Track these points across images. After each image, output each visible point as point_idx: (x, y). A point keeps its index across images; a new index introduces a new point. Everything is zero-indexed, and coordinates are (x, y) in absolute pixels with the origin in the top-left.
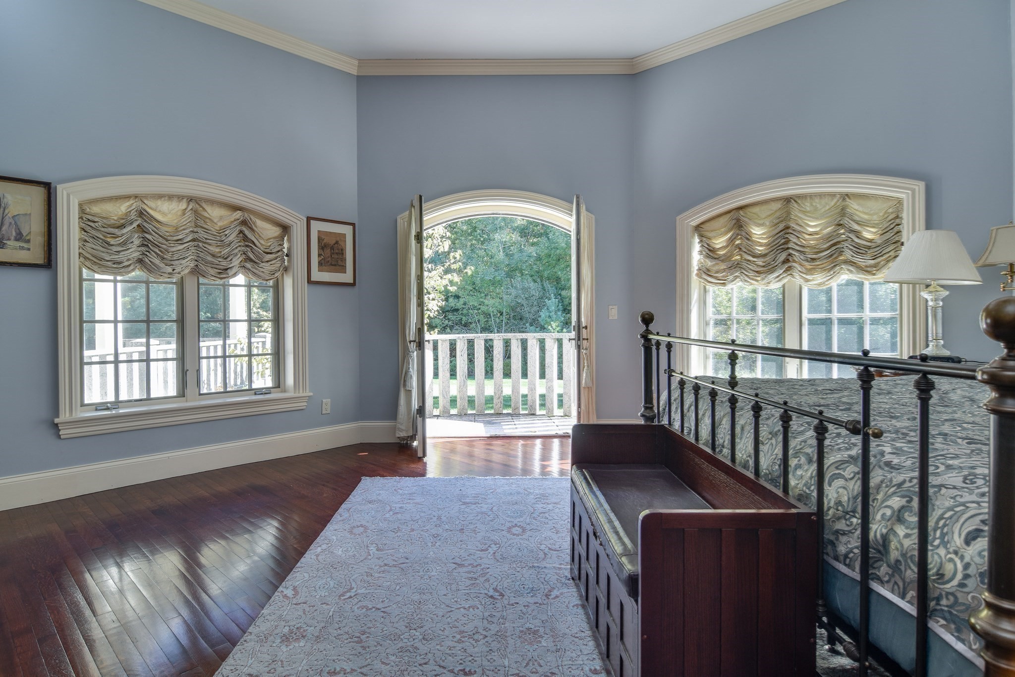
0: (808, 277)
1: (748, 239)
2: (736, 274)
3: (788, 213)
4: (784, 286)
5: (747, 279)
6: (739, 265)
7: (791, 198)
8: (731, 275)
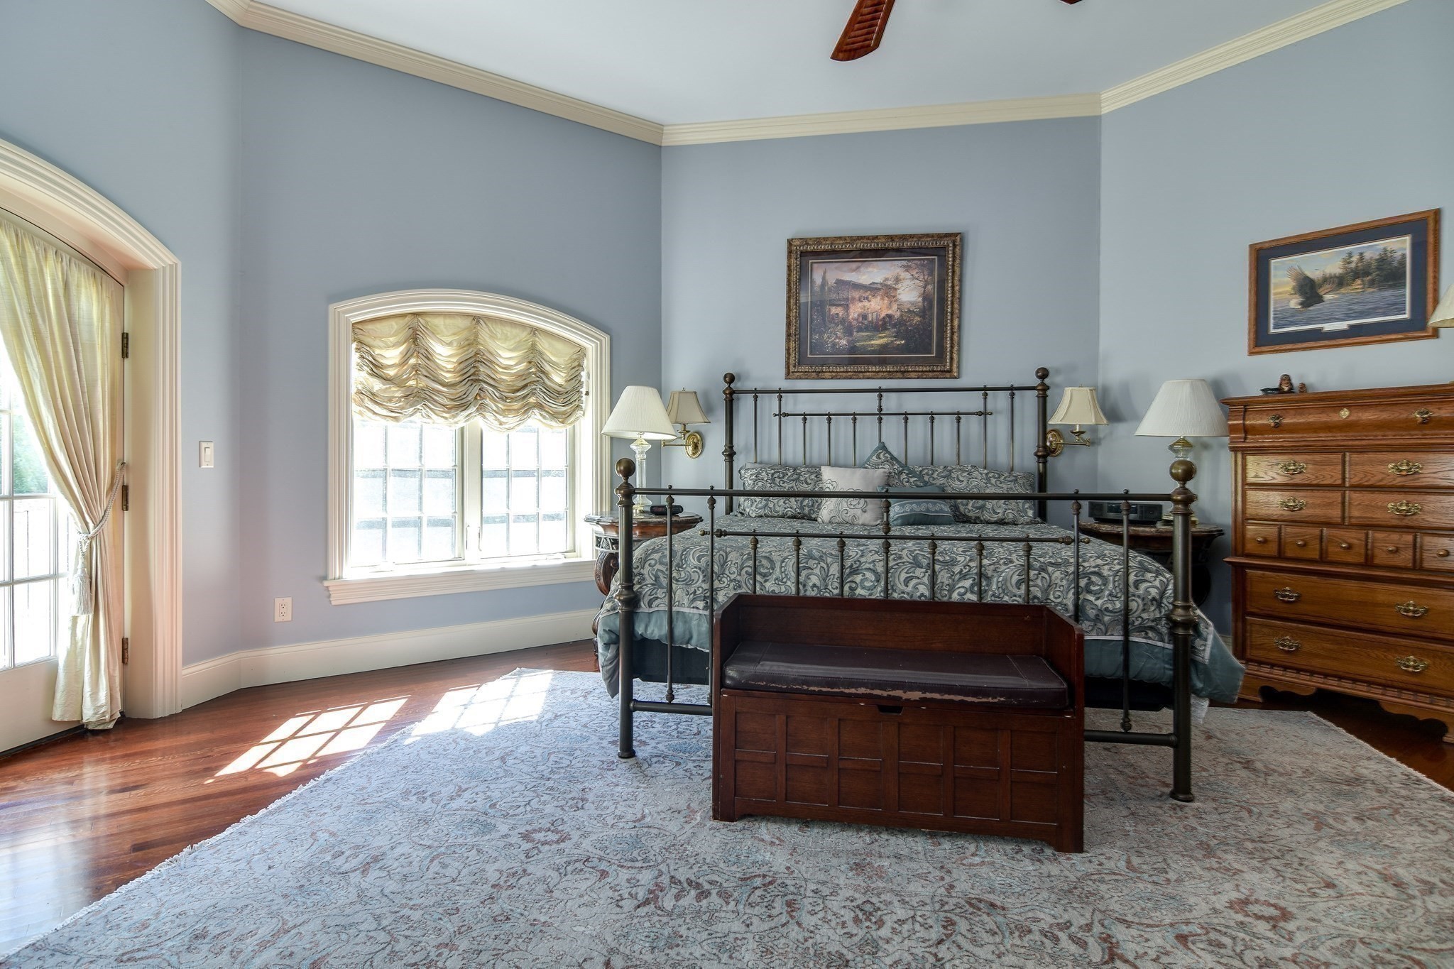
0: (503, 419)
1: (428, 359)
2: (419, 407)
3: (476, 335)
4: (462, 429)
5: (430, 413)
6: (419, 395)
7: (479, 318)
8: (411, 406)
